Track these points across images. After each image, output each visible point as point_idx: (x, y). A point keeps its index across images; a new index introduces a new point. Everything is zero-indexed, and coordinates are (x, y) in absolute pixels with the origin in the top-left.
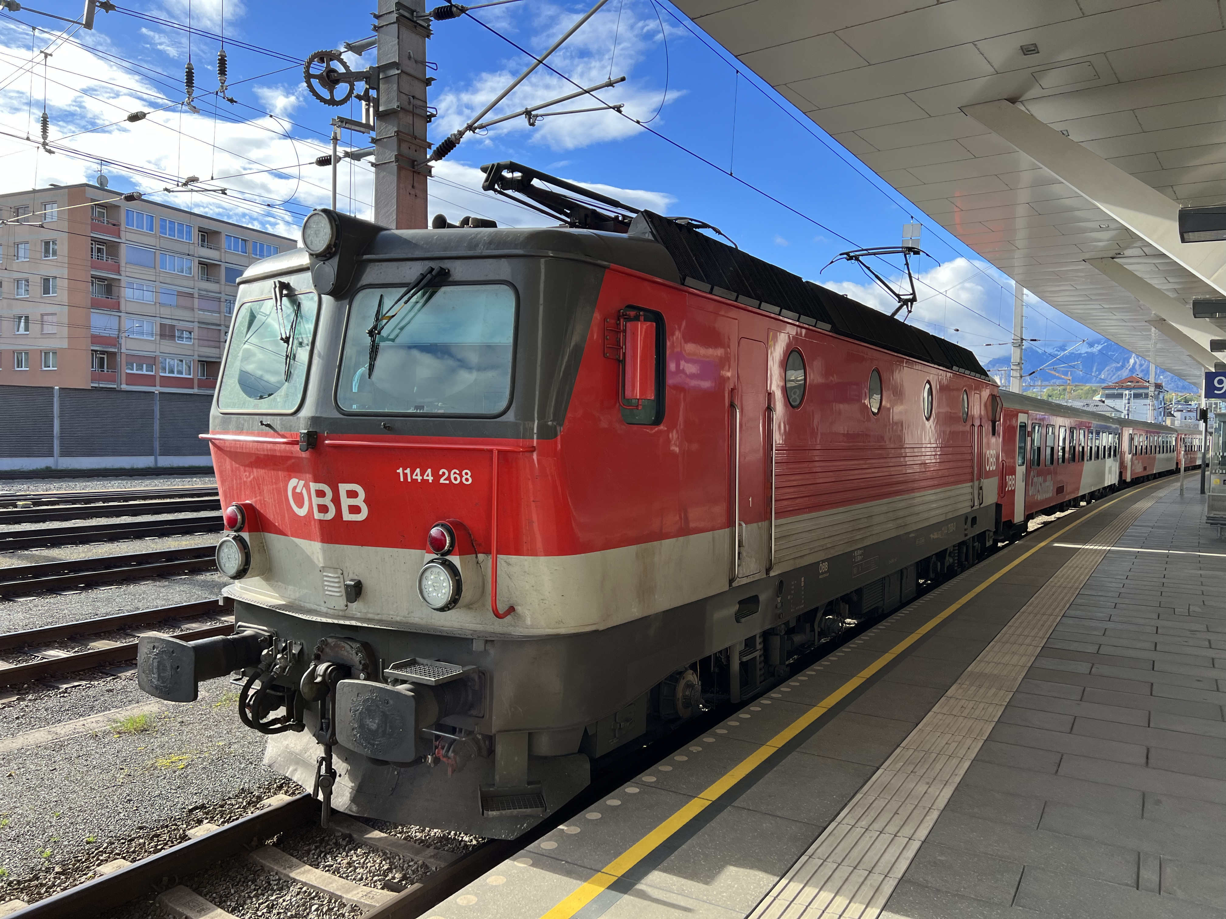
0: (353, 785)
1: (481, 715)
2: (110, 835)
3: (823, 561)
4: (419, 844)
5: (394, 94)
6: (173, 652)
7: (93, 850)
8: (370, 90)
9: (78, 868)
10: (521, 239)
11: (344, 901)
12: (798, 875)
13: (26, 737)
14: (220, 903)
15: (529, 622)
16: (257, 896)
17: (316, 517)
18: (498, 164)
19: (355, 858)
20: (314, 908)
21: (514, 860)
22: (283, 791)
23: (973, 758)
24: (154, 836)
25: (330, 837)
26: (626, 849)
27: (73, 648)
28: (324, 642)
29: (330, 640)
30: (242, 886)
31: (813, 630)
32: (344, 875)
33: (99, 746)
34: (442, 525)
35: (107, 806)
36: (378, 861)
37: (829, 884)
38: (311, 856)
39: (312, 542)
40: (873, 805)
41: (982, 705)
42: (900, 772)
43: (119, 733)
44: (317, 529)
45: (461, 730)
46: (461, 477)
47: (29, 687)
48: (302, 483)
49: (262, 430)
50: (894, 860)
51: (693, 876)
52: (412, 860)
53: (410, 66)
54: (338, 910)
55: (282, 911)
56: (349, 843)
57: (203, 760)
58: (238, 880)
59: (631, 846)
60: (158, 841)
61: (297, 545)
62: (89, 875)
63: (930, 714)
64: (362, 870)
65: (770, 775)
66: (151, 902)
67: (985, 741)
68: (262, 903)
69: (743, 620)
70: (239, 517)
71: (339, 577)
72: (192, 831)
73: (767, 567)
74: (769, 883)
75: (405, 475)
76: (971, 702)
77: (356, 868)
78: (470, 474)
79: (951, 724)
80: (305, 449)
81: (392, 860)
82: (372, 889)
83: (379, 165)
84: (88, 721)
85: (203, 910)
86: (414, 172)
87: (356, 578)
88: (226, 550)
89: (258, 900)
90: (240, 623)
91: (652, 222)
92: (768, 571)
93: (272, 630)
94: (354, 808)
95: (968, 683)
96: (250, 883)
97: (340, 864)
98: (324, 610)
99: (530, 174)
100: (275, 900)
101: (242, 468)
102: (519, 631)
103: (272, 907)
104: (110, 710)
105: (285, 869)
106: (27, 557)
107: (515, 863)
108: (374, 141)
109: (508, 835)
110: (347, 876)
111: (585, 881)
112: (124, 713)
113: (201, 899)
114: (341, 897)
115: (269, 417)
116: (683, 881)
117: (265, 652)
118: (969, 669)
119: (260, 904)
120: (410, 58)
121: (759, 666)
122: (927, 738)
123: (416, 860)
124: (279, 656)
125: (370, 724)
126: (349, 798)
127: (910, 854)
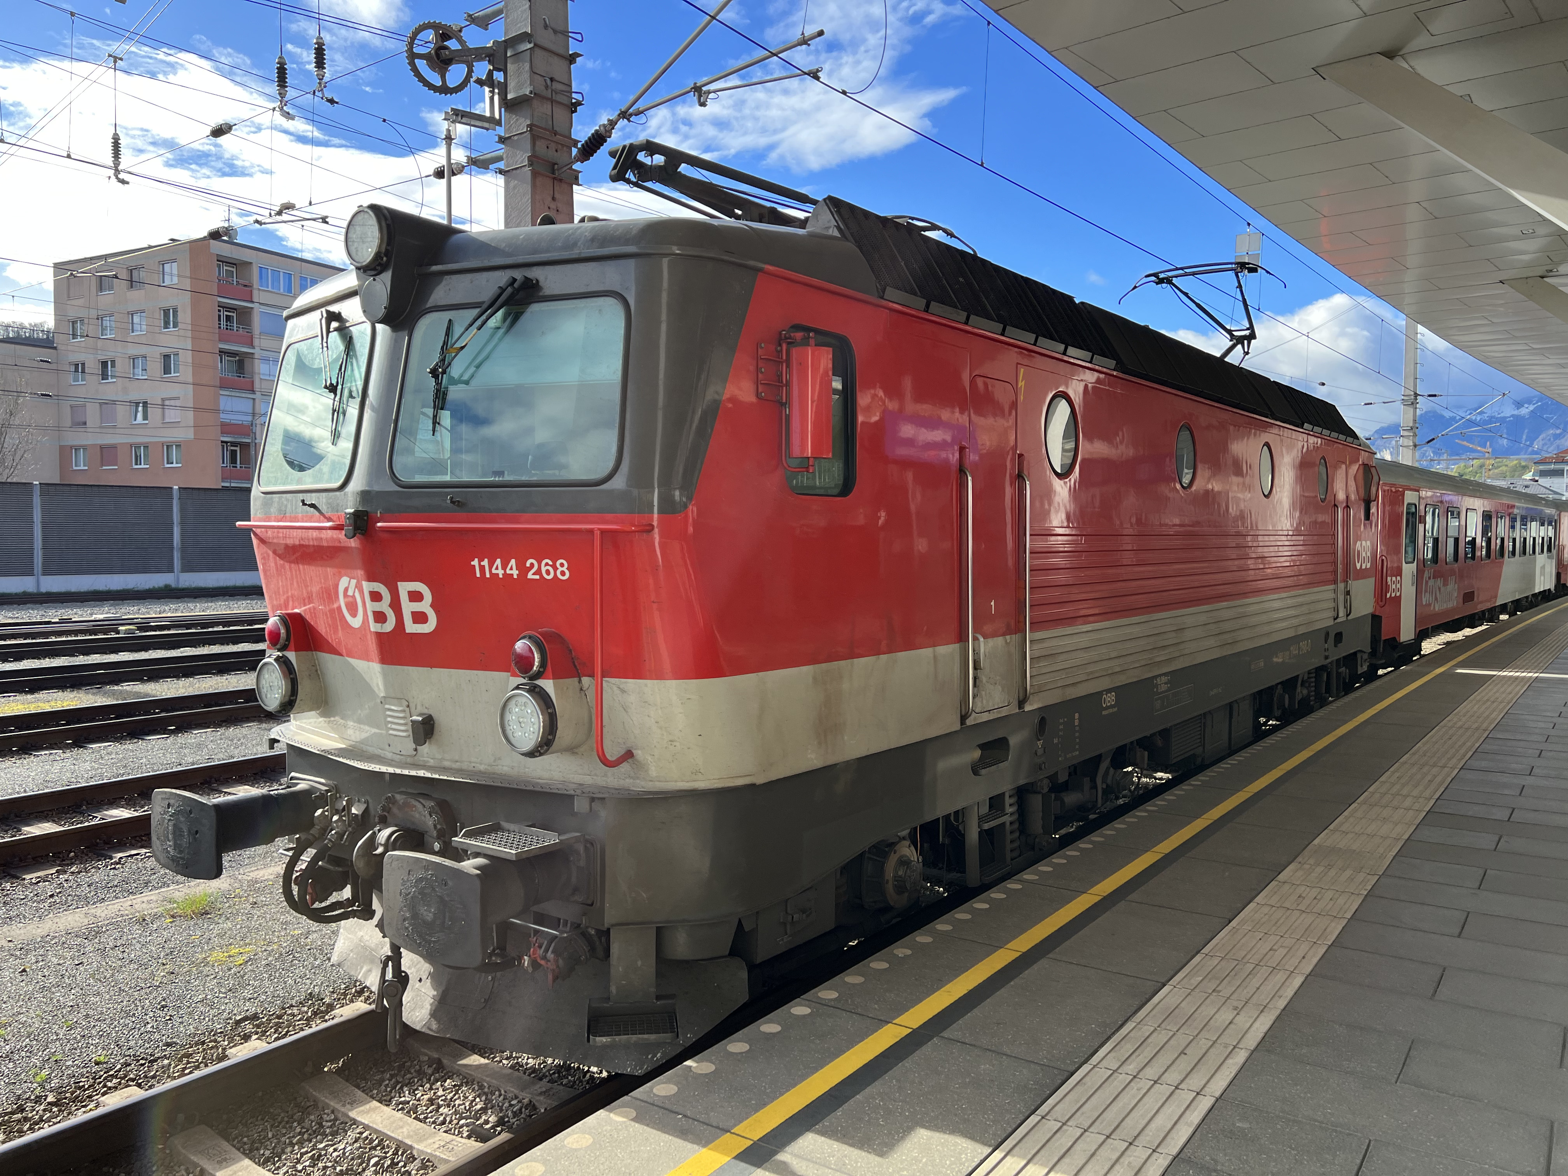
0: (435, 993)
1: (590, 902)
2: (127, 1053)
3: (1109, 691)
4: (529, 1075)
5: (526, 76)
6: (191, 812)
7: (102, 1073)
8: (495, 72)
9: (77, 1097)
10: (634, 232)
11: (415, 1153)
12: (1020, 1145)
13: (56, 920)
14: (251, 1151)
15: (653, 772)
16: (301, 1143)
17: (372, 629)
18: (631, 145)
19: (440, 1093)
20: (373, 1161)
21: (611, 1111)
22: (362, 998)
23: (1307, 973)
24: (184, 1056)
25: (413, 1061)
26: (775, 1098)
27: (142, 807)
28: (391, 801)
29: (398, 797)
30: (284, 1127)
31: (1094, 787)
32: (422, 1117)
33: (144, 934)
34: (530, 638)
35: (134, 1014)
36: (470, 1098)
37: (1066, 1160)
38: (383, 1088)
39: (371, 663)
40: (1149, 1040)
41: (1330, 894)
42: (1197, 990)
43: (173, 916)
44: (374, 645)
45: (566, 922)
46: (555, 569)
47: (76, 856)
48: (354, 582)
49: (307, 512)
50: (1169, 1126)
51: (863, 1143)
52: (516, 1097)
53: (546, 38)
54: (405, 1166)
55: (330, 1164)
56: (437, 1070)
57: (269, 955)
58: (279, 1119)
59: (782, 1094)
60: (188, 1063)
61: (353, 668)
62: (89, 1108)
63: (1252, 906)
64: (446, 1110)
65: (1003, 992)
66: (160, 1147)
67: (1330, 946)
68: (307, 1152)
69: (983, 772)
70: (283, 631)
71: (404, 711)
72: (233, 1050)
73: (1021, 698)
74: (974, 1157)
75: (482, 568)
76: (1314, 889)
77: (439, 1107)
78: (566, 565)
79: (1281, 922)
80: (352, 535)
81: (489, 1096)
82: (454, 1137)
83: (508, 171)
84: (139, 900)
85: (225, 1160)
86: (554, 179)
87: (426, 711)
88: (267, 676)
89: (300, 1149)
90: (293, 774)
91: (838, 212)
92: (1021, 703)
93: (330, 782)
94: (434, 1026)
95: (1312, 861)
96: (295, 1124)
97: (419, 1100)
98: (389, 755)
99: (675, 157)
100: (323, 1149)
101: (287, 565)
102: (641, 785)
103: (318, 1159)
104: (168, 886)
105: (344, 1105)
106: (113, 694)
107: (612, 1115)
108: (502, 140)
109: (635, 1068)
110: (426, 1118)
111: (704, 1146)
112: (185, 890)
113: (225, 1144)
114: (411, 1147)
115: (314, 495)
116: (847, 1150)
117: (319, 812)
118: (1316, 842)
119: (302, 1155)
120: (546, 27)
121: (1009, 837)
122: (1243, 941)
123: (521, 1097)
124: (335, 818)
125: (425, 913)
126: (428, 1012)
127: (1195, 1117)
